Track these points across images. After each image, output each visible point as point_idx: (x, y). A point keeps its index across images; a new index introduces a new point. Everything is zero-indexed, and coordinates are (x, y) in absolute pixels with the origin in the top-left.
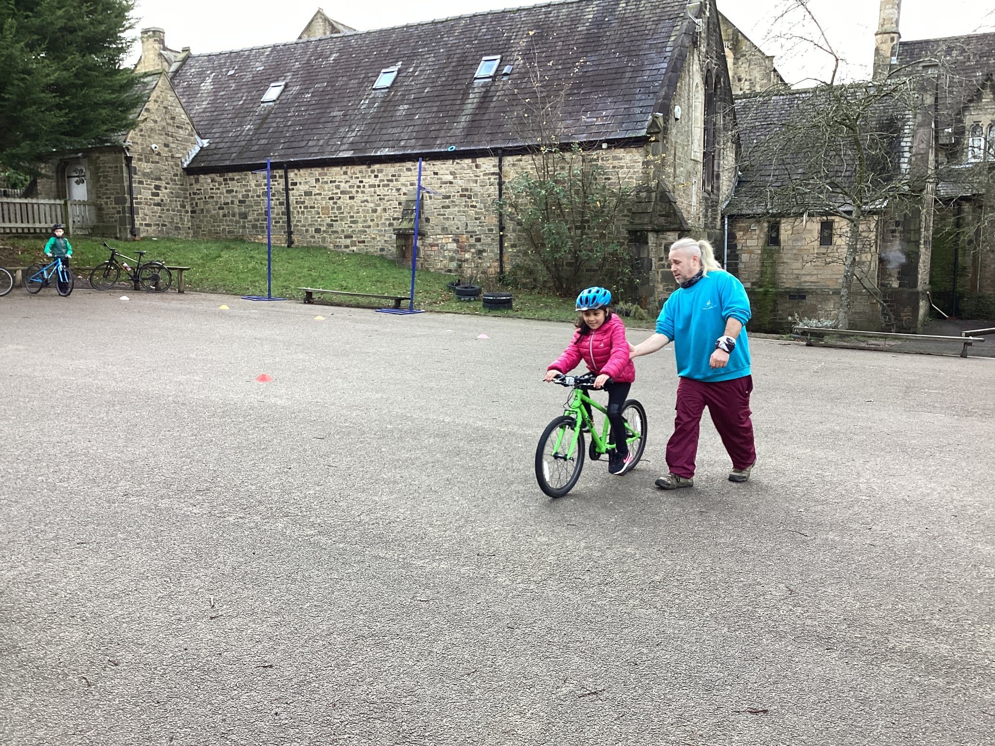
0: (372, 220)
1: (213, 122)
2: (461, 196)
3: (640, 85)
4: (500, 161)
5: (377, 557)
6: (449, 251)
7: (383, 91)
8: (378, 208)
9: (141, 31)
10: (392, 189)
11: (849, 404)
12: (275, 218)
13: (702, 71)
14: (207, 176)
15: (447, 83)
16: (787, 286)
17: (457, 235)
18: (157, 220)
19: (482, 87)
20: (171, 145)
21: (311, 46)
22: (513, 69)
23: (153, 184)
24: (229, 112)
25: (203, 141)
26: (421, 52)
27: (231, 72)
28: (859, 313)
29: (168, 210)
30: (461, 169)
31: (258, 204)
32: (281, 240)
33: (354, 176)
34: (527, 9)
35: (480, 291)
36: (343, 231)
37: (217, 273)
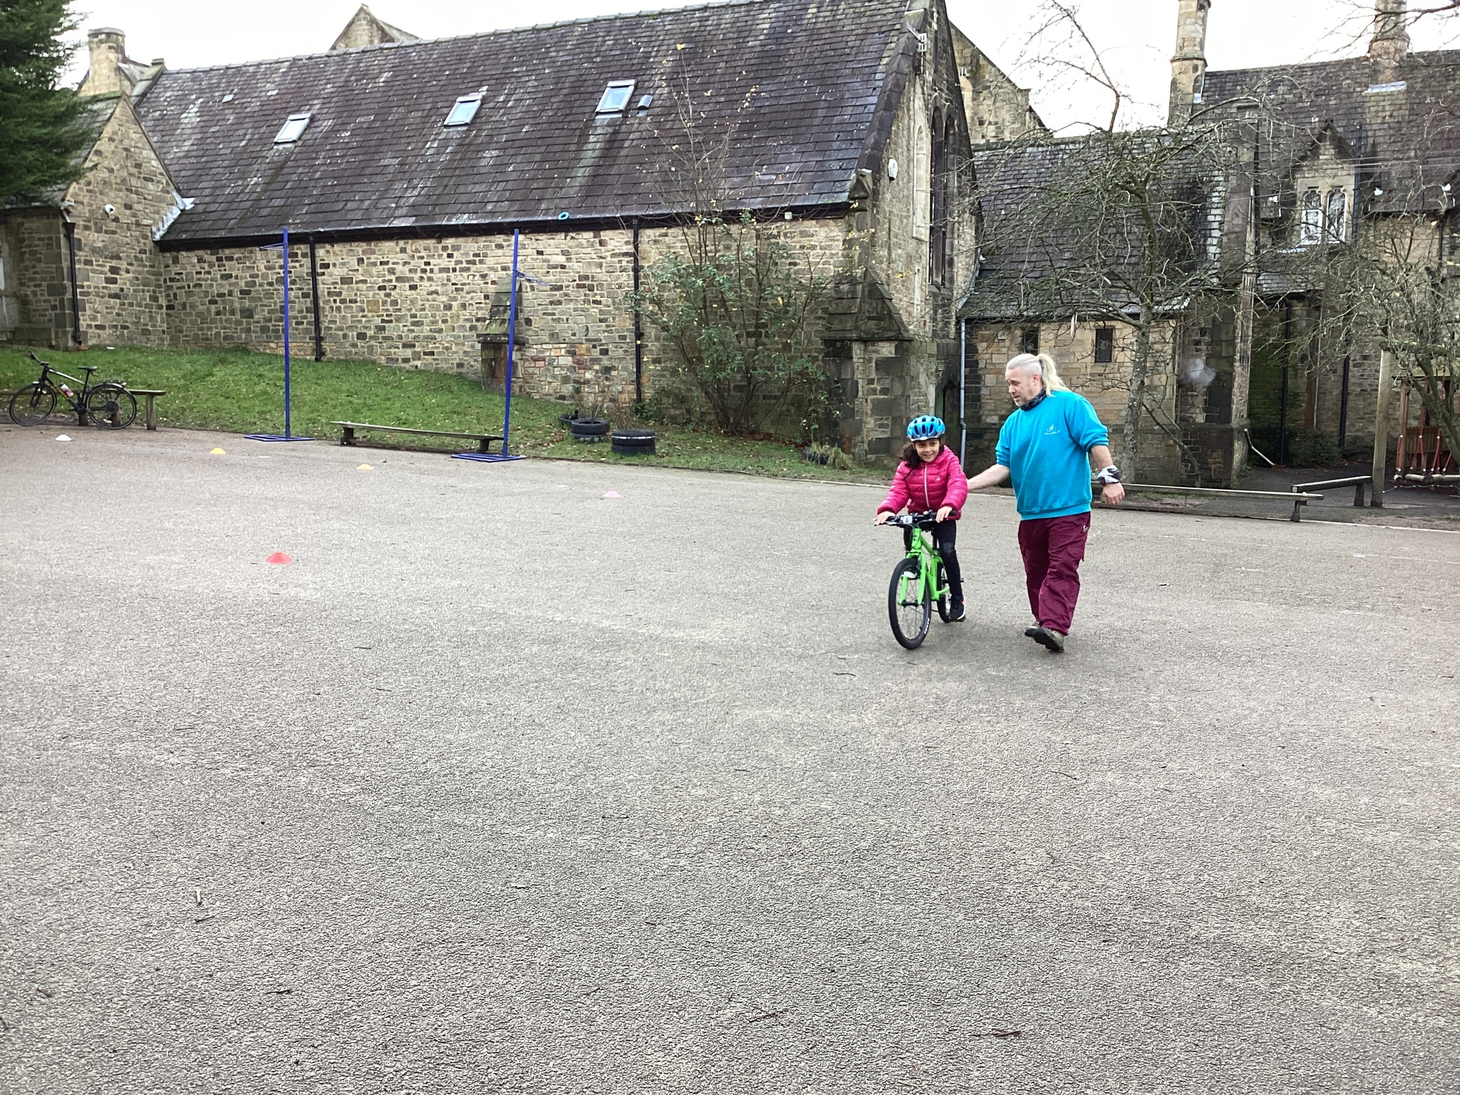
0: (445, 321)
1: (200, 172)
2: (579, 286)
3: (839, 128)
4: (636, 236)
5: (450, 825)
6: (562, 368)
7: (459, 129)
8: (453, 303)
9: (87, 33)
10: (474, 276)
11: (1135, 589)
12: (295, 318)
13: (927, 108)
14: (190, 254)
15: (556, 119)
17: (573, 344)
18: (114, 320)
19: (608, 126)
20: (136, 206)
21: (351, 60)
22: (653, 100)
23: (108, 264)
24: (224, 157)
25: (185, 200)
26: (517, 72)
27: (228, 98)
28: (1150, 459)
29: (131, 305)
30: (577, 246)
31: (269, 295)
32: (305, 350)
33: (417, 255)
34: (673, 13)
35: (607, 428)
36: (400, 337)
37: (207, 400)
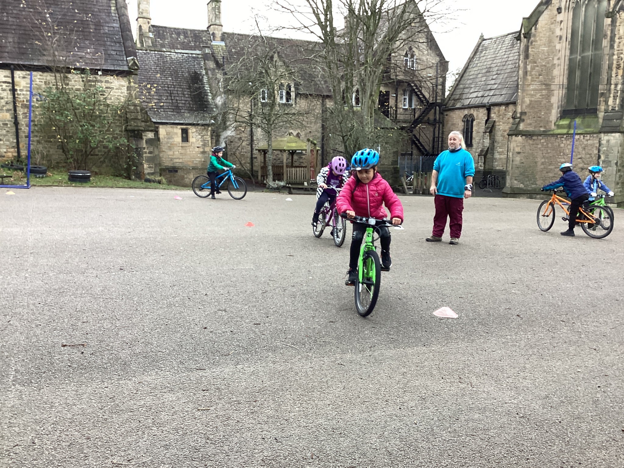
3: (105, 35)
4: (12, 74)
16: (166, 165)
